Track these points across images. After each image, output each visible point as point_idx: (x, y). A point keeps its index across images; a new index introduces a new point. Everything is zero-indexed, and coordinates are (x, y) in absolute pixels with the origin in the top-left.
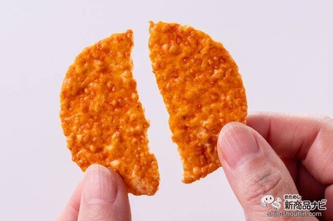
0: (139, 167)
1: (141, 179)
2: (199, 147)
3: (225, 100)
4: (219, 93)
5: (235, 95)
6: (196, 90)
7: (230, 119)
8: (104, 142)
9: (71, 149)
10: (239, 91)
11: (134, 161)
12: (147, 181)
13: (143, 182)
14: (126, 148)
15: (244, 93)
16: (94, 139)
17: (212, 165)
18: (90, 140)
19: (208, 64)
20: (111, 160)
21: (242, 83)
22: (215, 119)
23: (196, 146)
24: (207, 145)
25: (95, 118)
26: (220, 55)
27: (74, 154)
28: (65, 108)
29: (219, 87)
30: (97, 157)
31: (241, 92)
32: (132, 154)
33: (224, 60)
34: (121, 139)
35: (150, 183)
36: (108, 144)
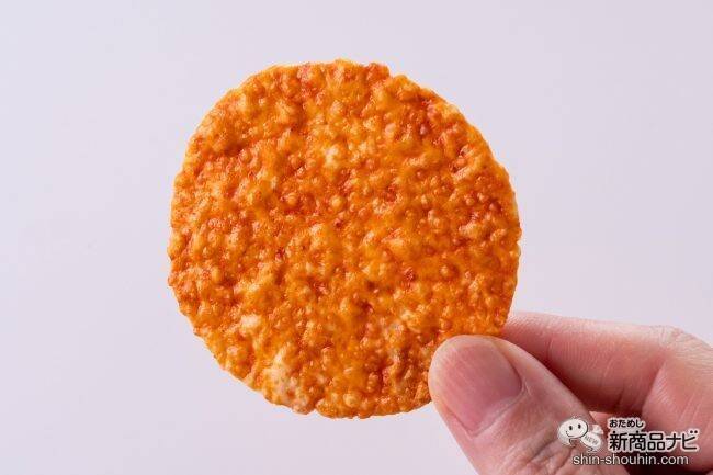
0: (294, 348)
1: (293, 372)
2: (377, 355)
3: (466, 287)
4: (462, 268)
5: (491, 286)
6: (417, 243)
7: (462, 327)
8: (244, 270)
9: (173, 258)
10: (503, 281)
11: (288, 333)
12: (302, 380)
13: (293, 382)
14: (283, 299)
15: (512, 288)
16: (227, 256)
17: (389, 403)
18: (216, 255)
19: (464, 202)
20: (244, 312)
21: (516, 269)
22: (431, 317)
23: (372, 351)
24: (396, 359)
25: (244, 214)
26: (494, 195)
27: (176, 270)
28: (190, 170)
29: (467, 256)
30: (219, 294)
31: (507, 284)
32: (292, 317)
33: (499, 207)
34: (279, 278)
35: (307, 387)
36: (249, 278)
